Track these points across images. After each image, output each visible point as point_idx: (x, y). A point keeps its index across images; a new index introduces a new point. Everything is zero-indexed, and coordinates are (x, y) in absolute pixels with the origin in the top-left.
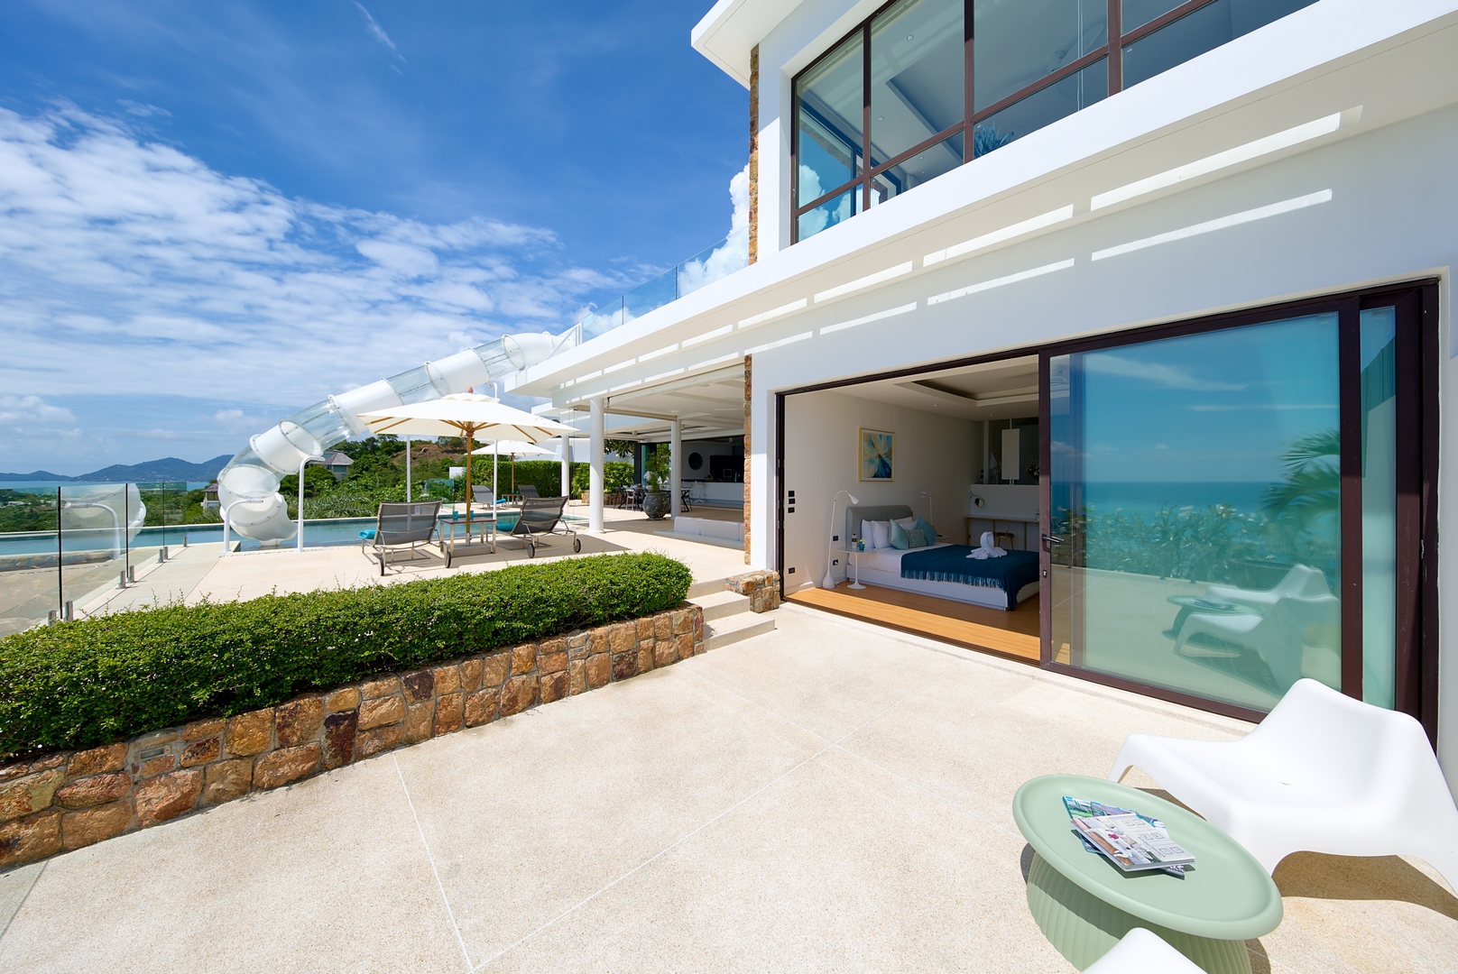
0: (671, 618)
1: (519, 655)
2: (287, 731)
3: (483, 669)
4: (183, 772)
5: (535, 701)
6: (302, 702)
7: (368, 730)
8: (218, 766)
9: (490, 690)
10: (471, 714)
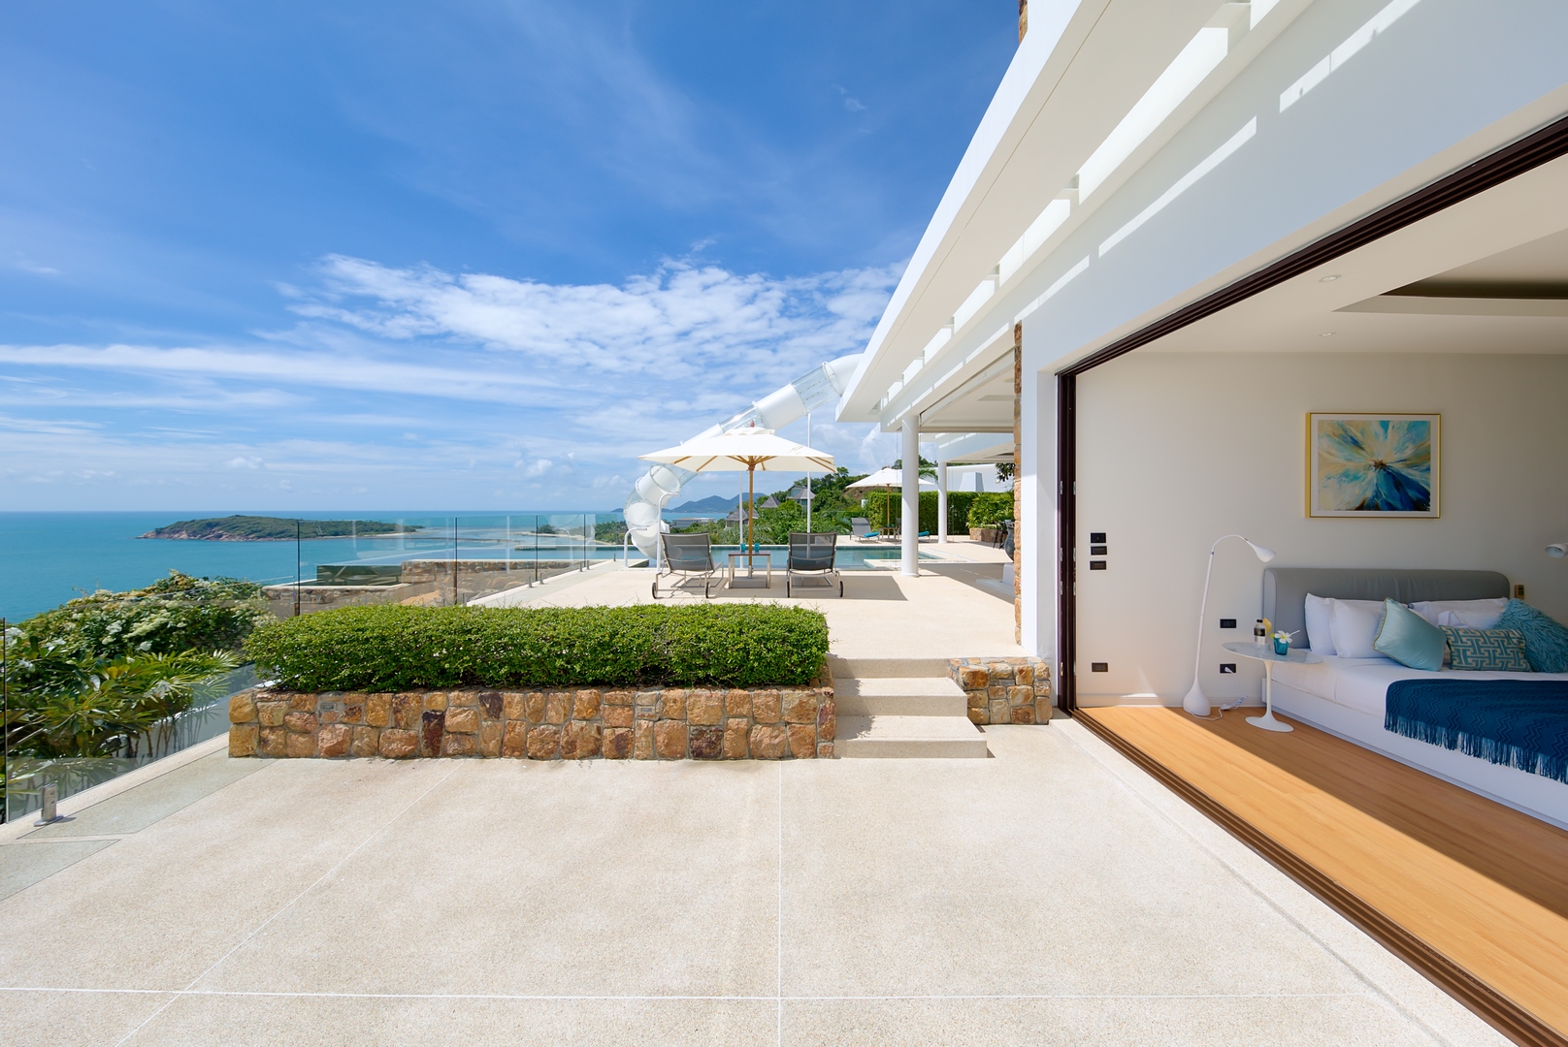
0: (779, 699)
1: (581, 699)
2: (399, 715)
3: (546, 705)
4: (341, 726)
5: (595, 753)
6: (409, 695)
7: (452, 733)
8: (360, 728)
9: (551, 727)
10: (531, 745)
